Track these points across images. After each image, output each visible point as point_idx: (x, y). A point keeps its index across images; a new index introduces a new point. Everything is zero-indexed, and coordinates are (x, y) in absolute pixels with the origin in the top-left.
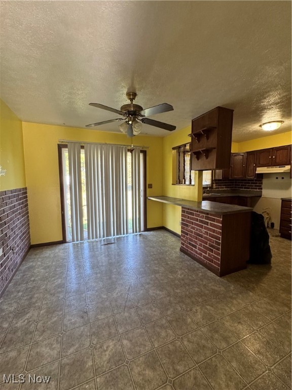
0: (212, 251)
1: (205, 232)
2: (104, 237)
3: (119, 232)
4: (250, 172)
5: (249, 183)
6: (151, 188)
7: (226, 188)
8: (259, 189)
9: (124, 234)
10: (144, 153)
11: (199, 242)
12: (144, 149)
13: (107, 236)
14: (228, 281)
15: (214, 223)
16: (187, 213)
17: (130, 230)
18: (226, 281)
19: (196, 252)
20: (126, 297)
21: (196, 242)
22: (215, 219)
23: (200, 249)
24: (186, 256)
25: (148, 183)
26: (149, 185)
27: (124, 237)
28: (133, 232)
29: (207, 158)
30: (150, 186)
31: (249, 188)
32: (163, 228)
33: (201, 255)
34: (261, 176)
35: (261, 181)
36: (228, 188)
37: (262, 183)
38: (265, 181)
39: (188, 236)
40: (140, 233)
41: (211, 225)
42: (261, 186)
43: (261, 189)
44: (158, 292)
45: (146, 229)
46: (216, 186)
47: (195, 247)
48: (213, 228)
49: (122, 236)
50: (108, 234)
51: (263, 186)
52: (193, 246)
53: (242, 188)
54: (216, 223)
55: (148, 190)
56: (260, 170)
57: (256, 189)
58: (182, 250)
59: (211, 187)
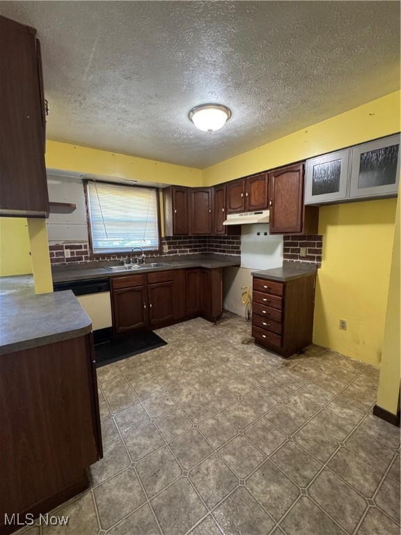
7: (190, 251)
8: (236, 253)
31: (224, 251)
34: (237, 230)
35: (239, 238)
36: (196, 251)
37: (240, 243)
38: (245, 239)
42: (238, 248)
43: (239, 253)
46: (169, 248)
51: (242, 248)
53: (217, 251)
57: (233, 252)
59: (160, 251)
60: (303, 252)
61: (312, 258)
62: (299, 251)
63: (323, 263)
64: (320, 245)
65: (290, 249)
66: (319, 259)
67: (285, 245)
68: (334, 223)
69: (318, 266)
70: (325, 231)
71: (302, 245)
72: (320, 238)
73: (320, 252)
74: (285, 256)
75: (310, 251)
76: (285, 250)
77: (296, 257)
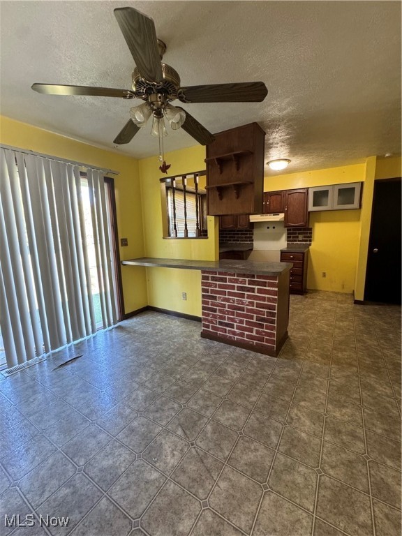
0: (261, 326)
1: (249, 302)
2: (47, 351)
3: (77, 332)
4: (241, 221)
5: (238, 234)
6: (126, 245)
8: (249, 241)
9: (88, 334)
10: (110, 182)
11: (238, 319)
12: (110, 176)
13: (54, 347)
14: (288, 359)
15: (265, 288)
16: (212, 280)
17: (99, 324)
18: (286, 361)
19: (234, 333)
20: (195, 453)
21: (233, 320)
22: (266, 282)
23: (239, 328)
24: (216, 343)
25: (120, 237)
26: (122, 240)
27: (89, 341)
28: (105, 327)
29: (238, 197)
30: (125, 242)
31: (238, 241)
32: (149, 309)
33: (242, 335)
34: (253, 225)
35: (251, 231)
37: (253, 234)
38: (256, 232)
39: (218, 313)
40: (116, 326)
41: (260, 291)
42: (251, 237)
43: (253, 241)
44: (232, 415)
45: (125, 317)
47: (232, 326)
48: (264, 295)
49: (86, 338)
50: (56, 341)
51: (254, 237)
52: (227, 325)
54: (267, 288)
55: (121, 249)
56: (254, 218)
57: (247, 241)
58: (205, 335)
60: (301, 237)
61: (306, 241)
62: (298, 237)
63: (312, 243)
64: (311, 233)
65: (291, 236)
66: (310, 241)
67: (288, 234)
68: (319, 222)
69: (310, 245)
70: (314, 226)
71: (299, 234)
72: (311, 229)
73: (311, 237)
74: (288, 241)
75: (304, 237)
76: (288, 237)
77: (295, 241)
